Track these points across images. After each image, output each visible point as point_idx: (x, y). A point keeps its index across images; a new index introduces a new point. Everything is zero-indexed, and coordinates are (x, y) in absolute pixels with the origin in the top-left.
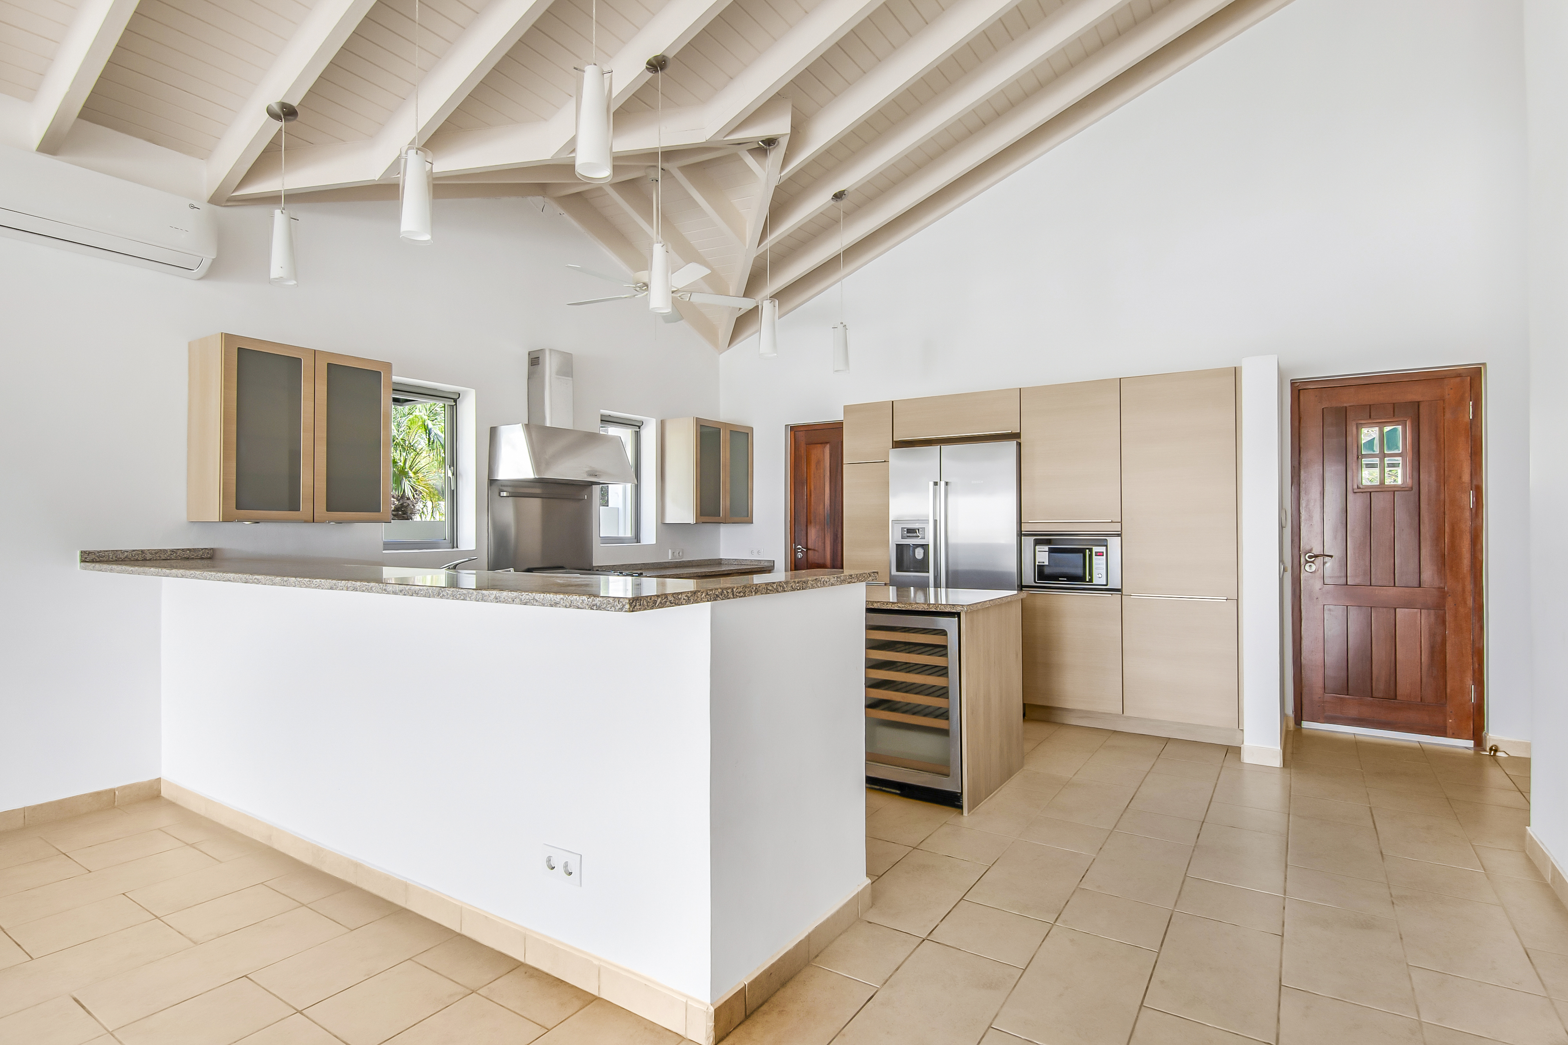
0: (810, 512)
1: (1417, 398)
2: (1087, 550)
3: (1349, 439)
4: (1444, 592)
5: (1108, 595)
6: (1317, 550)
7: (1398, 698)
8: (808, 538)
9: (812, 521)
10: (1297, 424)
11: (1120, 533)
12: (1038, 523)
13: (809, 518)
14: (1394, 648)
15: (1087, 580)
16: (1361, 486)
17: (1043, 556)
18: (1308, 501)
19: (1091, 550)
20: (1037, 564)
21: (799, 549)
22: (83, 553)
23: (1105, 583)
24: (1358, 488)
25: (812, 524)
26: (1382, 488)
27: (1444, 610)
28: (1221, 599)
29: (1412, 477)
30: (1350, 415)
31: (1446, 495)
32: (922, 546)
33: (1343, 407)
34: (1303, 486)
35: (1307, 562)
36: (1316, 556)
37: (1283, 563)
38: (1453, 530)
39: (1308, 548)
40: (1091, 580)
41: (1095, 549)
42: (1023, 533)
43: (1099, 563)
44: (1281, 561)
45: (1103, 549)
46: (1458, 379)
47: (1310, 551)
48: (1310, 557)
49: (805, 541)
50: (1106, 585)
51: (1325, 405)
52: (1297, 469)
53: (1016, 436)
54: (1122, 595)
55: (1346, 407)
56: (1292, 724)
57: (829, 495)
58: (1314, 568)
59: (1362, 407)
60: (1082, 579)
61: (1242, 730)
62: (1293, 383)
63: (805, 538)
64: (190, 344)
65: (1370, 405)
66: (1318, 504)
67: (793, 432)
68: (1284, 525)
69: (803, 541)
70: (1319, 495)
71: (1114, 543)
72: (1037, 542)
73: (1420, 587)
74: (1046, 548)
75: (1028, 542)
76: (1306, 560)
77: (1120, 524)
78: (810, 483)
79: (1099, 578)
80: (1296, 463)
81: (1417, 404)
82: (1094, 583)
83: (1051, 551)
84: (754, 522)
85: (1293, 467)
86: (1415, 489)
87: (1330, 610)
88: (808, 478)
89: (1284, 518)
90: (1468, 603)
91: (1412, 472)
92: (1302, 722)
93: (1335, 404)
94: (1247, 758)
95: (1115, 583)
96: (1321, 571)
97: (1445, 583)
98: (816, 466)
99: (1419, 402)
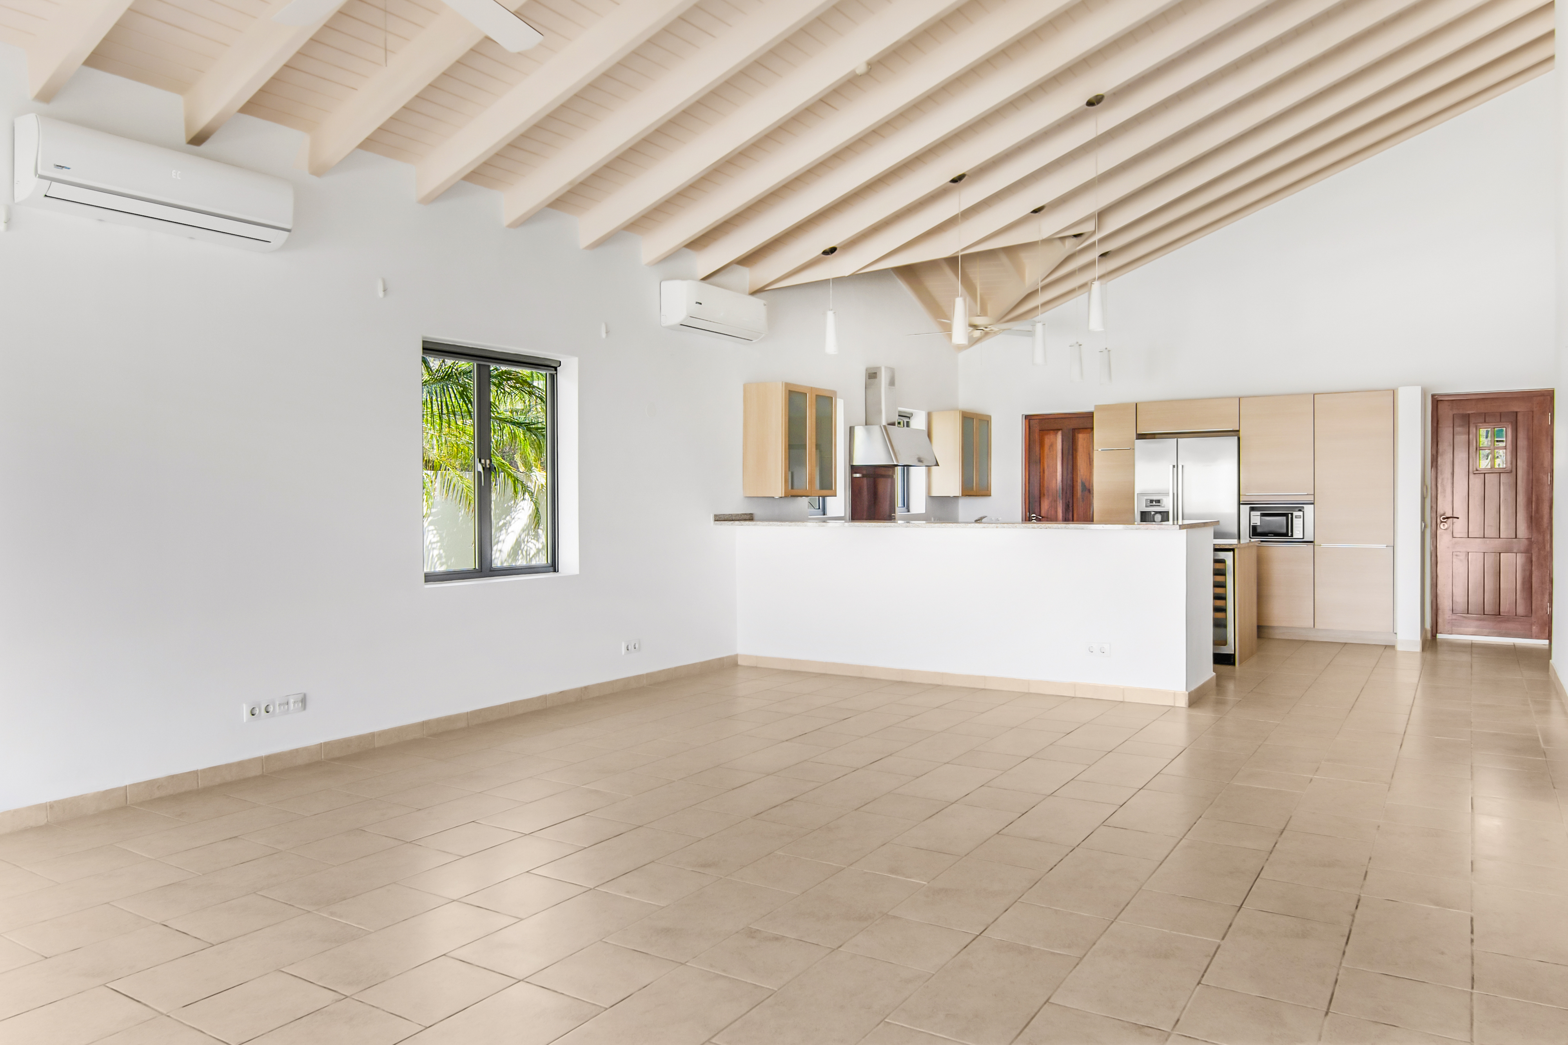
0: (1043, 486)
1: (1516, 409)
2: (1290, 515)
3: (1471, 436)
4: (1531, 541)
5: (1304, 545)
6: (1449, 514)
7: (1501, 614)
8: (1042, 508)
9: (1045, 494)
10: (1435, 425)
11: (1313, 502)
12: (1253, 494)
13: (1042, 492)
14: (1499, 580)
15: (1290, 535)
16: (1478, 469)
17: (1256, 519)
18: (1443, 479)
19: (1292, 514)
20: (1252, 524)
21: (1034, 517)
22: (715, 516)
23: (1302, 537)
24: (1477, 470)
25: (1046, 497)
26: (1492, 471)
27: (1532, 553)
28: (1383, 546)
29: (1512, 464)
30: (1472, 420)
31: (1534, 476)
32: (1160, 512)
33: (1467, 414)
34: (1439, 468)
35: (1442, 522)
36: (1448, 518)
37: (1424, 522)
38: (1537, 499)
39: (1442, 512)
40: (1292, 536)
41: (1295, 514)
42: (1241, 502)
43: (1297, 523)
44: (1423, 519)
45: (1301, 513)
46: (1542, 398)
47: (1444, 514)
48: (1444, 519)
49: (1039, 510)
50: (1303, 538)
51: (1455, 412)
52: (1435, 457)
53: (1236, 433)
54: (1314, 545)
55: (1469, 414)
56: (1429, 635)
57: (1061, 473)
58: (1446, 526)
59: (1479, 414)
60: (1286, 535)
61: (1396, 633)
62: (1433, 396)
63: (1039, 508)
64: (745, 386)
65: (1485, 413)
66: (1450, 481)
67: (1027, 421)
68: (1425, 496)
69: (1037, 510)
70: (1450, 475)
71: (1308, 509)
72: (1252, 509)
73: (1516, 538)
74: (1259, 513)
75: (1245, 509)
76: (1441, 521)
77: (1313, 496)
78: (1043, 463)
79: (1298, 534)
80: (1435, 453)
81: (1515, 414)
82: (1294, 537)
83: (1263, 515)
84: (992, 494)
85: (1432, 455)
86: (1513, 471)
87: (1457, 555)
88: (1042, 458)
89: (1425, 492)
90: (1546, 548)
91: (1512, 458)
92: (1437, 634)
93: (1461, 412)
94: (1399, 648)
95: (1309, 537)
96: (1451, 528)
97: (1532, 535)
98: (1050, 449)
99: (1517, 412)
